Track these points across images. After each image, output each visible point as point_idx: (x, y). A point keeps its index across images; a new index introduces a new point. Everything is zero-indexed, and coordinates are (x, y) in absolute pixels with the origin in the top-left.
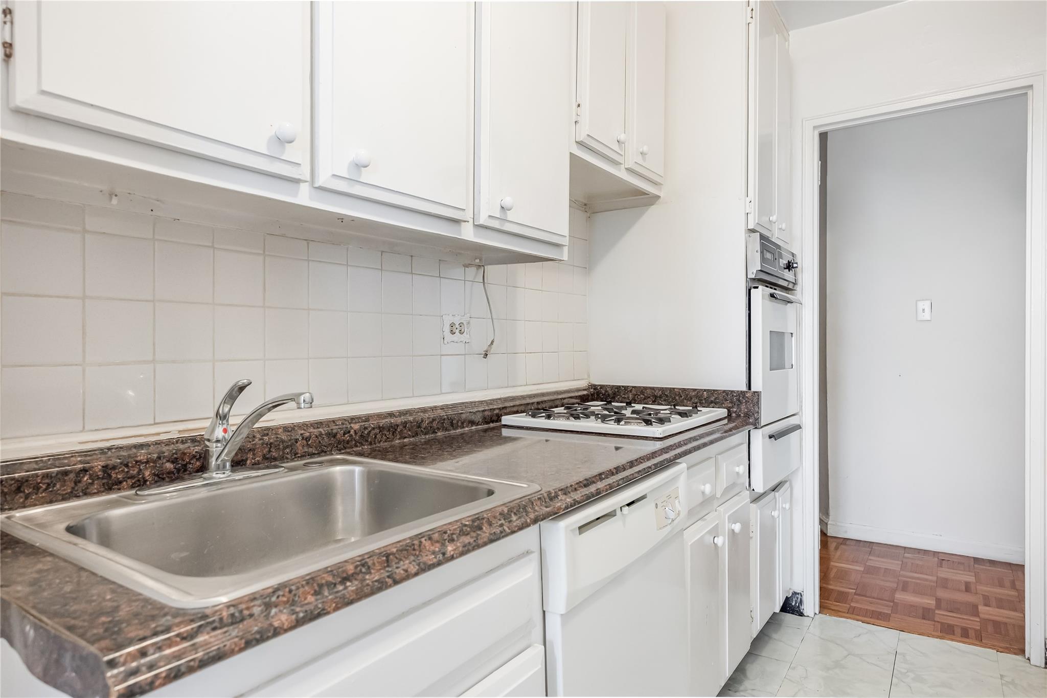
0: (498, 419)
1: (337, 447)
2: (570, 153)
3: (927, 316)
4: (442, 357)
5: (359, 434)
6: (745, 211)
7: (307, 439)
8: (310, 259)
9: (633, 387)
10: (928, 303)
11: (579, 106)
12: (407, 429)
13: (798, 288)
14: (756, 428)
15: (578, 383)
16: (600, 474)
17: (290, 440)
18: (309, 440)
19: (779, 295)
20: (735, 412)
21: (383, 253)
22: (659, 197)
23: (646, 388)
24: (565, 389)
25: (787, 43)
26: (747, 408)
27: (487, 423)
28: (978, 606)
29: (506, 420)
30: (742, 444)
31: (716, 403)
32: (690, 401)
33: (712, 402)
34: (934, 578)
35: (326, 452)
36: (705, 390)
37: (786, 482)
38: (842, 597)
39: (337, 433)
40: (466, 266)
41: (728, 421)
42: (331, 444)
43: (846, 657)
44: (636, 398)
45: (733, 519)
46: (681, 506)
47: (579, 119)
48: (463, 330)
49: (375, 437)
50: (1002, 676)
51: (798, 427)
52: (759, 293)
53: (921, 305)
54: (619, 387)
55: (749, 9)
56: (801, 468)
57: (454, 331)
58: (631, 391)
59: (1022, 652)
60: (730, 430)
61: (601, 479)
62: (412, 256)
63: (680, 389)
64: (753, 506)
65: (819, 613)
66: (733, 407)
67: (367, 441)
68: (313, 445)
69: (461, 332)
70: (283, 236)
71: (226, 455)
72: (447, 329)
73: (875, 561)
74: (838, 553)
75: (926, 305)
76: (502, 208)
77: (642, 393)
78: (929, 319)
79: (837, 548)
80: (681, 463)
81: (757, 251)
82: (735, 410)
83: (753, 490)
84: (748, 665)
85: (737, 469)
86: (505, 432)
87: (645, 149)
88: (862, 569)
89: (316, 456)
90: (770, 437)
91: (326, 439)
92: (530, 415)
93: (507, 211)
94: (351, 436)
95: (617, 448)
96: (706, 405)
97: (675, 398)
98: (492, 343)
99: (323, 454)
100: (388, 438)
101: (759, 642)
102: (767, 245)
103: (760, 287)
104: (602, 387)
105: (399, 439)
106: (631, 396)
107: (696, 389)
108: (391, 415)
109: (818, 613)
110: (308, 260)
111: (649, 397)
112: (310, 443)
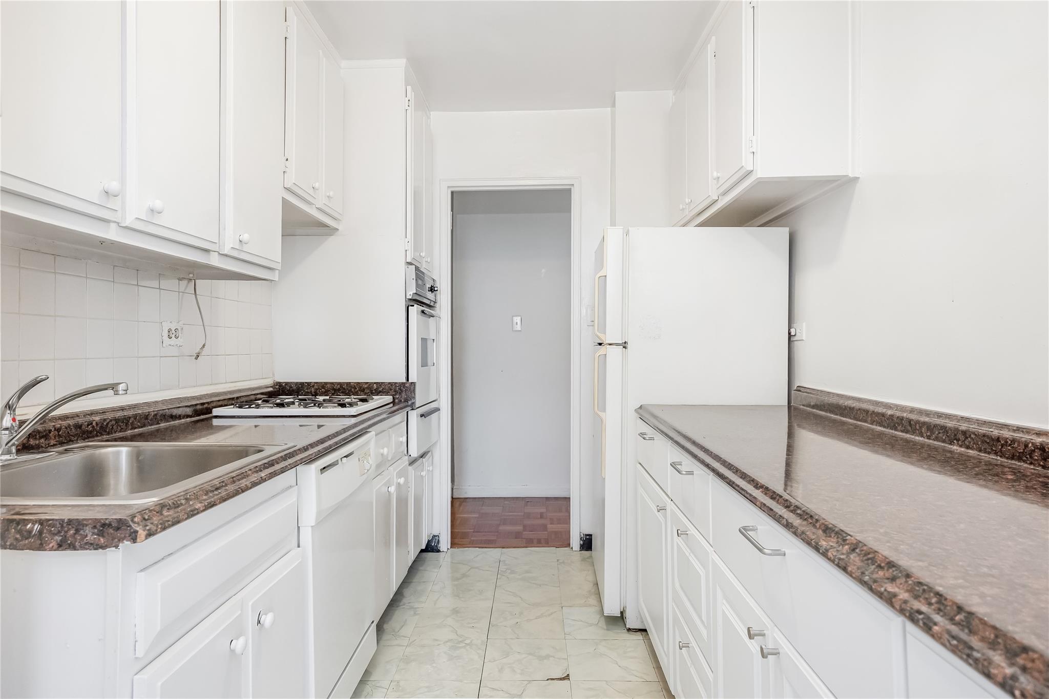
0: (209, 411)
1: (82, 436)
2: (283, 197)
3: (518, 327)
4: (161, 358)
5: (100, 425)
6: (405, 248)
7: (58, 430)
8: (57, 271)
9: (315, 383)
10: (520, 318)
11: (287, 160)
12: (137, 420)
13: (437, 305)
14: (413, 409)
15: (266, 381)
16: (328, 436)
17: (44, 431)
18: (60, 431)
19: (427, 311)
20: (398, 398)
21: (115, 267)
22: (337, 229)
23: (326, 383)
24: (256, 386)
25: (429, 120)
26: (406, 395)
27: (199, 415)
28: (546, 526)
29: (216, 412)
30: (401, 422)
31: (383, 393)
32: (363, 392)
33: (380, 392)
34: (523, 514)
35: (73, 441)
36: (375, 383)
37: (429, 452)
38: (465, 535)
39: (82, 425)
40: (180, 279)
41: (393, 405)
42: (77, 434)
43: (469, 570)
44: (318, 392)
45: (399, 475)
46: (372, 461)
47: (287, 170)
48: (177, 335)
49: (113, 427)
50: (558, 560)
51: (437, 410)
52: (415, 310)
53: (515, 318)
54: (302, 384)
55: (407, 99)
56: (439, 441)
57: (170, 336)
58: (313, 386)
59: (569, 545)
60: (395, 411)
61: (330, 439)
62: (138, 270)
63: (355, 383)
64: (410, 468)
65: (451, 548)
66: (396, 395)
67: (106, 431)
68: (63, 435)
69: (177, 337)
70: (38, 252)
71: (17, 440)
72: (165, 334)
73: (486, 509)
74: (461, 508)
75: (517, 320)
76: (240, 241)
77: (323, 387)
78: (520, 330)
79: (460, 505)
80: (370, 432)
81: (413, 279)
82: (397, 396)
83: (410, 455)
84: (404, 590)
85: (401, 439)
86: (216, 422)
87: (331, 194)
88: (477, 516)
89: (65, 445)
90: (422, 416)
91: (73, 430)
92: (237, 407)
93: (244, 245)
94: (93, 427)
95: (319, 427)
96: (376, 394)
97: (351, 390)
98: (204, 346)
99: (71, 443)
100: (122, 429)
101: (413, 570)
102: (420, 275)
103: (415, 305)
104: (287, 384)
105: (131, 429)
106: (313, 390)
107: (368, 383)
108: (122, 409)
109: (449, 548)
110: (55, 273)
111: (329, 391)
112: (60, 433)
